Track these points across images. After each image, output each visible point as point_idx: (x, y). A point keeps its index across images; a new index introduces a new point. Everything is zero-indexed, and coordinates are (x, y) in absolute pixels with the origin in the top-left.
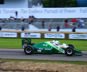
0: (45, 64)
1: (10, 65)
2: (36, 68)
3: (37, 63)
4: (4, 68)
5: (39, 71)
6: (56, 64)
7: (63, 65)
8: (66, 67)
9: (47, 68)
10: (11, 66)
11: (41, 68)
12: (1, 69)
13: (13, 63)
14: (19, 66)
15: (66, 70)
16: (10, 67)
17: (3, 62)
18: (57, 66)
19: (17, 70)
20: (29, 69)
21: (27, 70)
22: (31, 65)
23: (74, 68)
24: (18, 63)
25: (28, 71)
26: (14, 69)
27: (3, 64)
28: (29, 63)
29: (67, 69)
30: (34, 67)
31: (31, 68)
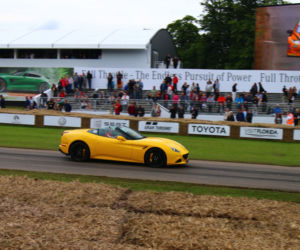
0: (221, 200)
1: (147, 200)
2: (206, 209)
3: (203, 198)
4: (137, 205)
5: (214, 217)
6: (245, 199)
7: (262, 204)
8: (271, 208)
9: (230, 211)
10: (150, 202)
12: (131, 208)
14: (167, 203)
15: (273, 215)
17: (129, 192)
19: (167, 213)
20: (191, 211)
21: (188, 212)
22: (194, 202)
24: (161, 194)
25: (190, 215)
26: (158, 209)
27: (131, 196)
29: (273, 213)
30: (199, 205)
31: (196, 208)
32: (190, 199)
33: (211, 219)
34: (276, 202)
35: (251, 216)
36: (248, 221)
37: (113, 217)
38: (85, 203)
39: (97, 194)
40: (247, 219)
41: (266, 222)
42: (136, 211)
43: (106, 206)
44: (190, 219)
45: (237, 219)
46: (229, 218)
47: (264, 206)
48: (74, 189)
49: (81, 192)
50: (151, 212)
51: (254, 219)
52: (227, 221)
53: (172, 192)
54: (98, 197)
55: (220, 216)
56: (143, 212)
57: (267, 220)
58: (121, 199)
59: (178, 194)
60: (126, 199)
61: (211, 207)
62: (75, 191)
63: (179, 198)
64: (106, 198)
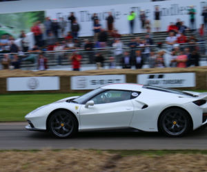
1: (144, 166)
10: (146, 168)
27: (121, 162)
28: (198, 159)
32: (202, 162)
39: (74, 163)
48: (43, 160)
49: (52, 162)
54: (76, 167)
60: (114, 166)
62: (45, 162)
63: (187, 161)
64: (88, 167)
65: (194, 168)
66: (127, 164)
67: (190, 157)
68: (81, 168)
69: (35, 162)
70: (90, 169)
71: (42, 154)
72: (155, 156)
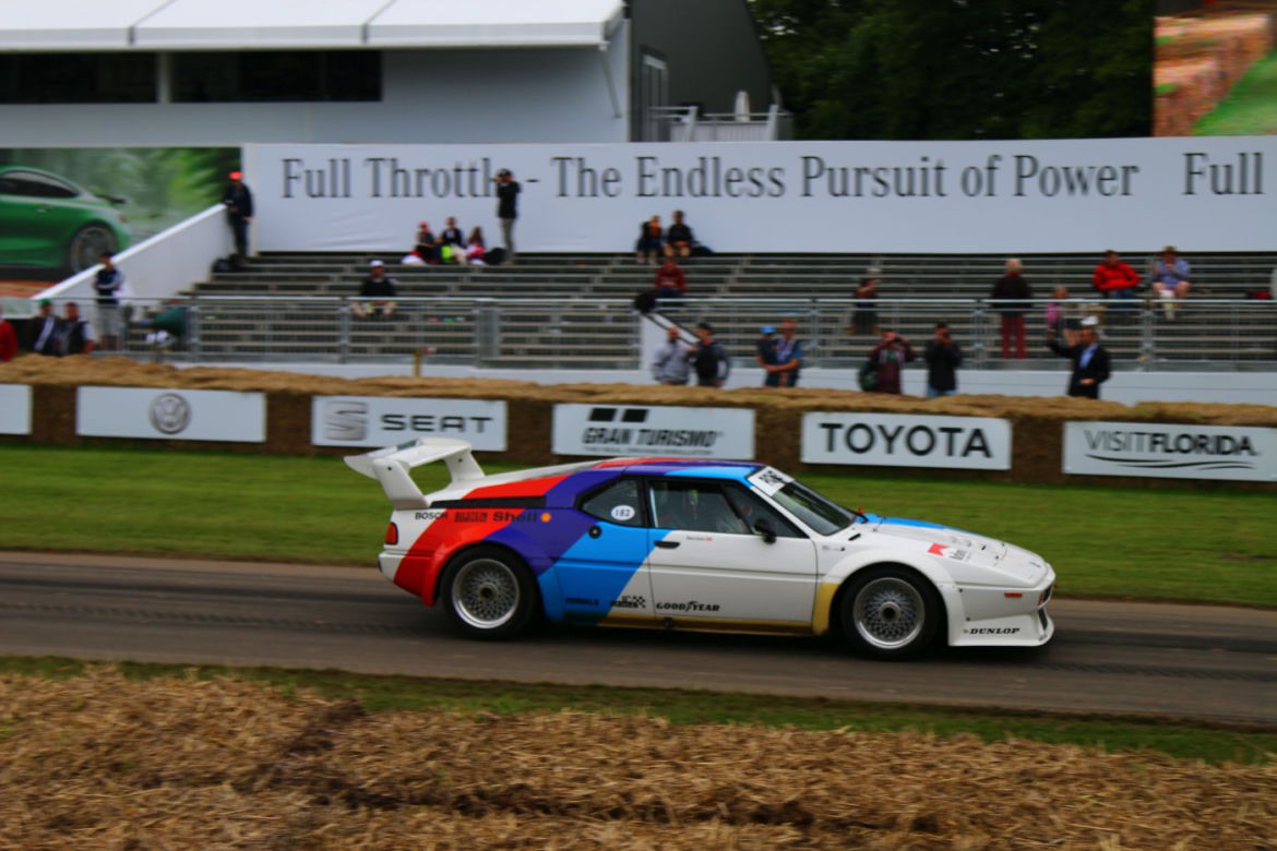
0: (811, 747)
1: (433, 747)
2: (702, 784)
3: (711, 735)
4: (365, 772)
5: (731, 821)
6: (918, 742)
7: (989, 761)
8: (1026, 778)
9: (820, 791)
10: (431, 756)
11: (758, 791)
12: (338, 784)
13: (457, 718)
14: (524, 759)
15: (1032, 810)
16: (431, 764)
17: (354, 713)
18: (929, 767)
20: (627, 796)
21: (612, 800)
23: (1112, 789)
24: (511, 721)
25: (616, 814)
26: (466, 788)
28: (631, 732)
29: (1033, 797)
30: (678, 768)
31: (654, 782)
32: (641, 743)
33: (711, 830)
34: (1071, 753)
35: (911, 811)
36: (895, 837)
37: (233, 830)
38: (117, 767)
39: (188, 727)
40: (891, 824)
41: (983, 839)
42: (354, 799)
43: (217, 779)
44: (608, 832)
45: (840, 826)
46: (804, 822)
47: (998, 770)
48: (83, 707)
49: (112, 720)
50: (427, 801)
51: (921, 825)
52: (789, 833)
53: (566, 713)
54: (188, 742)
55: (763, 816)
56: (388, 804)
57: (989, 828)
58: (299, 747)
59: (596, 719)
60: (328, 746)
61: (735, 775)
62: (82, 718)
63: (590, 741)
64: (231, 743)
65: (604, 763)
66: (372, 741)
67: (604, 725)
68: (203, 747)
69: (46, 715)
70: (235, 754)
71: (84, 686)
72: (485, 712)
